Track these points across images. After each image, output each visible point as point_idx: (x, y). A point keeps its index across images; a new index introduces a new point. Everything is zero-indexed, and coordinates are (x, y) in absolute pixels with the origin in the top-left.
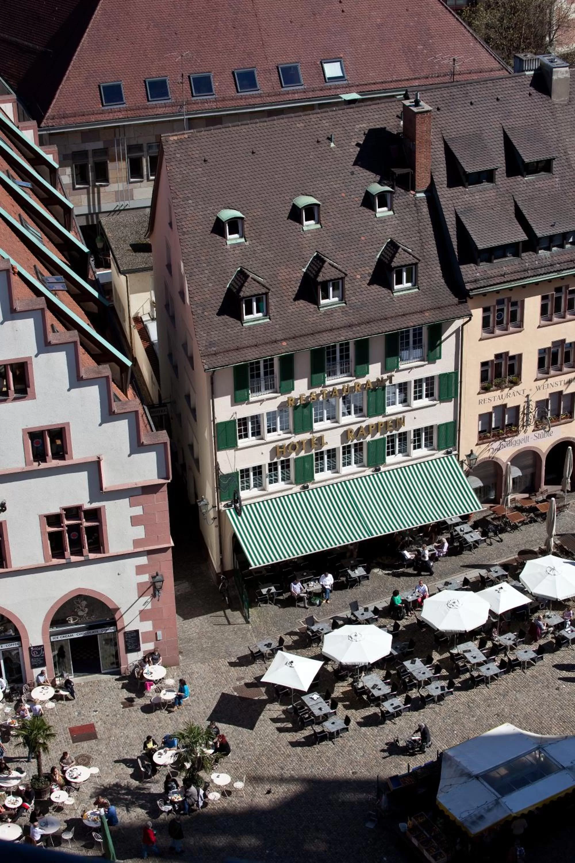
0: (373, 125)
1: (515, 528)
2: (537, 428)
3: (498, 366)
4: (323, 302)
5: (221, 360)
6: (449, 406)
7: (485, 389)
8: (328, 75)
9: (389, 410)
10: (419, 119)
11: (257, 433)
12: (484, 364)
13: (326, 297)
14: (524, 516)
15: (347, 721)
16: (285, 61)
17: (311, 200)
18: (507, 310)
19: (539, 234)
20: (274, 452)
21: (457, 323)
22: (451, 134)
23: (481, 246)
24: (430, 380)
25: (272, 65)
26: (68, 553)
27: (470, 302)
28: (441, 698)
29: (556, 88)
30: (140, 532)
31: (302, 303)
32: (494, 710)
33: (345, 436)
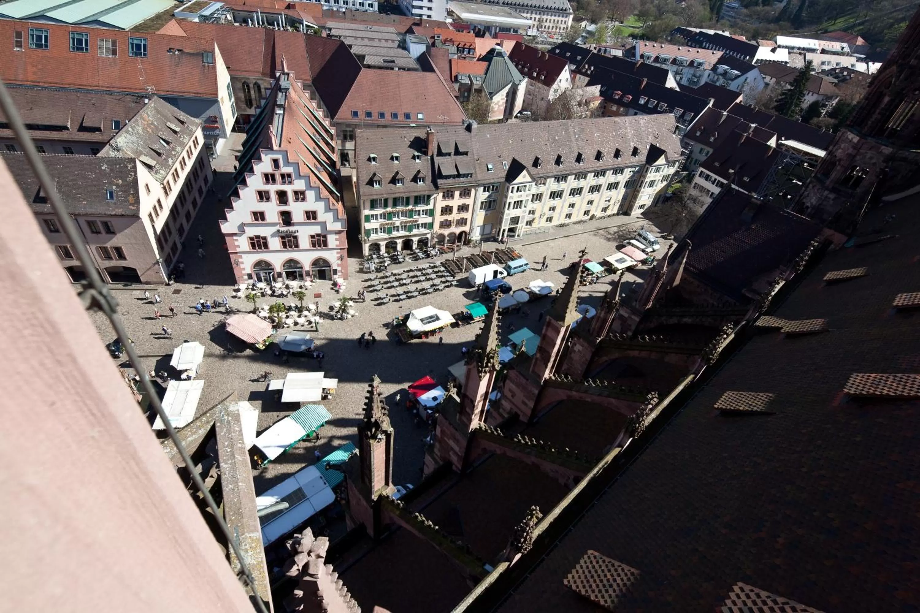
0: (418, 135)
1: (446, 253)
2: (456, 227)
3: (446, 209)
4: (398, 185)
5: (366, 197)
6: (431, 218)
7: (442, 215)
8: (419, 117)
9: (415, 217)
10: (430, 135)
11: (377, 219)
12: (442, 208)
13: (398, 183)
14: (450, 250)
15: (389, 300)
16: (407, 111)
17: (397, 155)
18: (450, 193)
19: (461, 173)
20: (381, 225)
21: (435, 196)
22: (440, 140)
23: (444, 174)
24: (427, 210)
25: (403, 112)
26: (317, 246)
27: (439, 190)
28: (416, 296)
29: (473, 130)
30: (338, 243)
31: (391, 185)
32: (430, 301)
33: (401, 223)
